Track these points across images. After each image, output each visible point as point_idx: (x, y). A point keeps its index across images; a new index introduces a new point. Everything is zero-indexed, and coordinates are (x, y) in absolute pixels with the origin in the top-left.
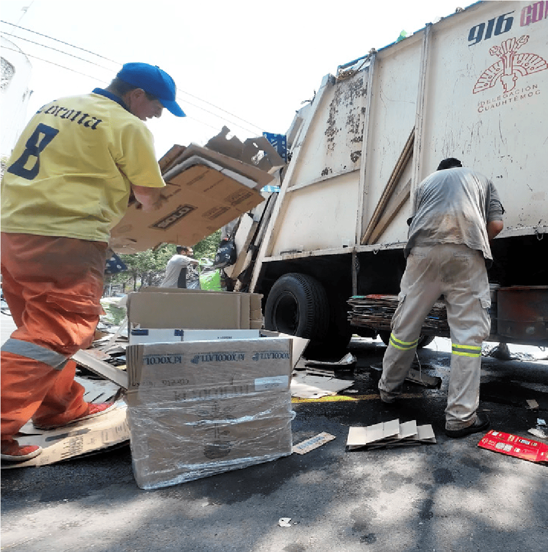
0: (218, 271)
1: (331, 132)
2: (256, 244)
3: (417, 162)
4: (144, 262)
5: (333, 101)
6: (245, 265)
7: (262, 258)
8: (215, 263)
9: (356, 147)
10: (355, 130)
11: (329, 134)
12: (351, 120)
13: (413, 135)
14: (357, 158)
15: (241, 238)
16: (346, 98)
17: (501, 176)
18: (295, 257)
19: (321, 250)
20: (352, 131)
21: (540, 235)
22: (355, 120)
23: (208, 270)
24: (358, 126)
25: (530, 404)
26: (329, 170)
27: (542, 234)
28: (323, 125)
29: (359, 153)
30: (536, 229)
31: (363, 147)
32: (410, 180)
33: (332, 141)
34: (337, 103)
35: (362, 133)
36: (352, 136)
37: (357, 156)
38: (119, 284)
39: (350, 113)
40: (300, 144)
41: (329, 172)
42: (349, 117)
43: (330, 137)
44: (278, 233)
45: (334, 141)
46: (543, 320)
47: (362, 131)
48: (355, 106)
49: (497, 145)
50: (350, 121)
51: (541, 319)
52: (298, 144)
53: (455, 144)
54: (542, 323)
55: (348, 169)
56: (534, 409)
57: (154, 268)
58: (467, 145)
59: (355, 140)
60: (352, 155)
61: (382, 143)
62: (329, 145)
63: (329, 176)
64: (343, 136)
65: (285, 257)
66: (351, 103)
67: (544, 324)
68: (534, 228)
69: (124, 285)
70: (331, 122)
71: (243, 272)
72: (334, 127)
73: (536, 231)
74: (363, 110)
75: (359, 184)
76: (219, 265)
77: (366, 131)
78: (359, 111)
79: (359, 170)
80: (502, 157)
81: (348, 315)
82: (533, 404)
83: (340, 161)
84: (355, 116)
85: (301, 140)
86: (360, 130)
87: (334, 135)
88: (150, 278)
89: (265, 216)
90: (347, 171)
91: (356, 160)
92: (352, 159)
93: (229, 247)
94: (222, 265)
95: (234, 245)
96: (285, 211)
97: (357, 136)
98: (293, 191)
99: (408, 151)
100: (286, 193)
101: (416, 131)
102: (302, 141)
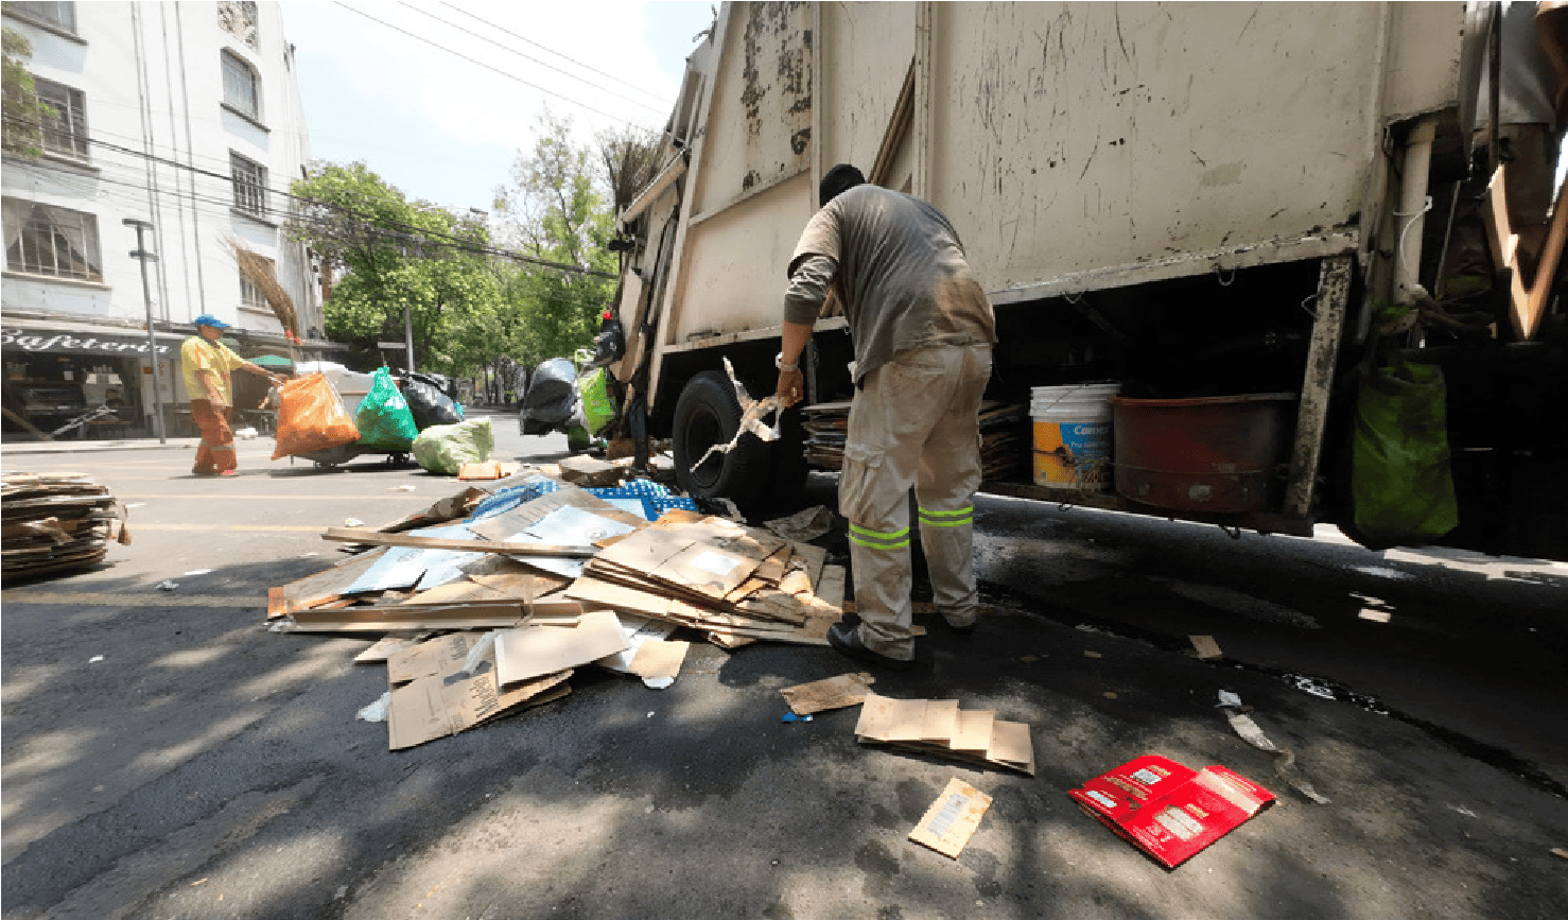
0: (601, 369)
1: (752, 97)
2: (649, 322)
3: (923, 137)
4: (495, 341)
5: (748, 27)
6: (637, 358)
7: (662, 348)
8: (597, 359)
9: (800, 121)
10: (795, 86)
11: (748, 102)
12: (785, 65)
13: (910, 79)
14: (803, 144)
15: (628, 313)
16: (772, 15)
17: (1122, 141)
18: (711, 345)
19: (752, 331)
20: (790, 88)
21: (1226, 274)
22: (793, 64)
23: (588, 369)
24: (800, 75)
25: (1199, 647)
26: (754, 175)
27: (1232, 270)
28: (736, 86)
29: (806, 133)
30: (1216, 261)
31: (813, 119)
32: (910, 178)
33: (755, 116)
34: (757, 29)
35: (810, 89)
36: (790, 99)
37: (805, 140)
38: (467, 378)
39: (783, 48)
40: (700, 131)
41: (755, 180)
42: (781, 59)
43: (751, 108)
44: (682, 303)
45: (759, 116)
46: (1233, 472)
47: (810, 83)
48: (790, 31)
49: (1108, 64)
50: (784, 67)
51: (1230, 468)
52: (697, 132)
53: (1007, 80)
54: (1233, 478)
55: (790, 171)
56: (1209, 661)
57: (507, 350)
58: (1034, 81)
59: (796, 109)
60: (793, 139)
61: (847, 105)
62: (751, 126)
63: (756, 189)
64: (775, 103)
65: (696, 344)
66: (784, 27)
67: (1236, 479)
68: (1210, 258)
69: (474, 379)
70: (751, 74)
71: (636, 372)
72: (757, 86)
73: (1216, 264)
74: (808, 37)
75: (812, 200)
76: (602, 363)
77: (815, 87)
78: (799, 42)
79: (809, 169)
80: (1124, 92)
81: (805, 447)
82: (1207, 648)
83: (775, 154)
84: (792, 54)
85: (702, 123)
86: (804, 86)
87: (758, 102)
88: (504, 367)
89: (661, 270)
90: (786, 176)
91: (802, 150)
92: (794, 147)
93: (613, 331)
94: (608, 360)
95: (620, 326)
96: (690, 261)
97: (801, 97)
98: (700, 223)
99: (904, 111)
100: (688, 230)
101: (918, 69)
102: (704, 125)
